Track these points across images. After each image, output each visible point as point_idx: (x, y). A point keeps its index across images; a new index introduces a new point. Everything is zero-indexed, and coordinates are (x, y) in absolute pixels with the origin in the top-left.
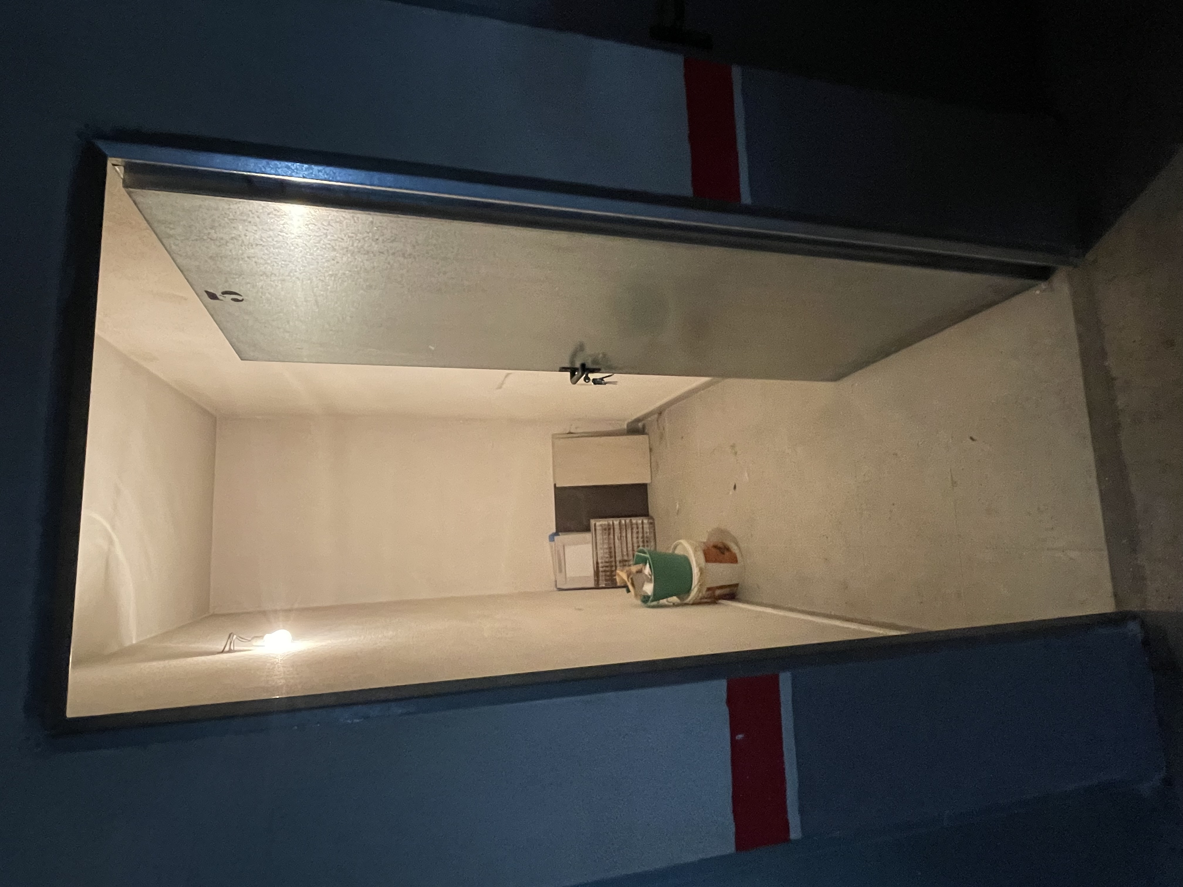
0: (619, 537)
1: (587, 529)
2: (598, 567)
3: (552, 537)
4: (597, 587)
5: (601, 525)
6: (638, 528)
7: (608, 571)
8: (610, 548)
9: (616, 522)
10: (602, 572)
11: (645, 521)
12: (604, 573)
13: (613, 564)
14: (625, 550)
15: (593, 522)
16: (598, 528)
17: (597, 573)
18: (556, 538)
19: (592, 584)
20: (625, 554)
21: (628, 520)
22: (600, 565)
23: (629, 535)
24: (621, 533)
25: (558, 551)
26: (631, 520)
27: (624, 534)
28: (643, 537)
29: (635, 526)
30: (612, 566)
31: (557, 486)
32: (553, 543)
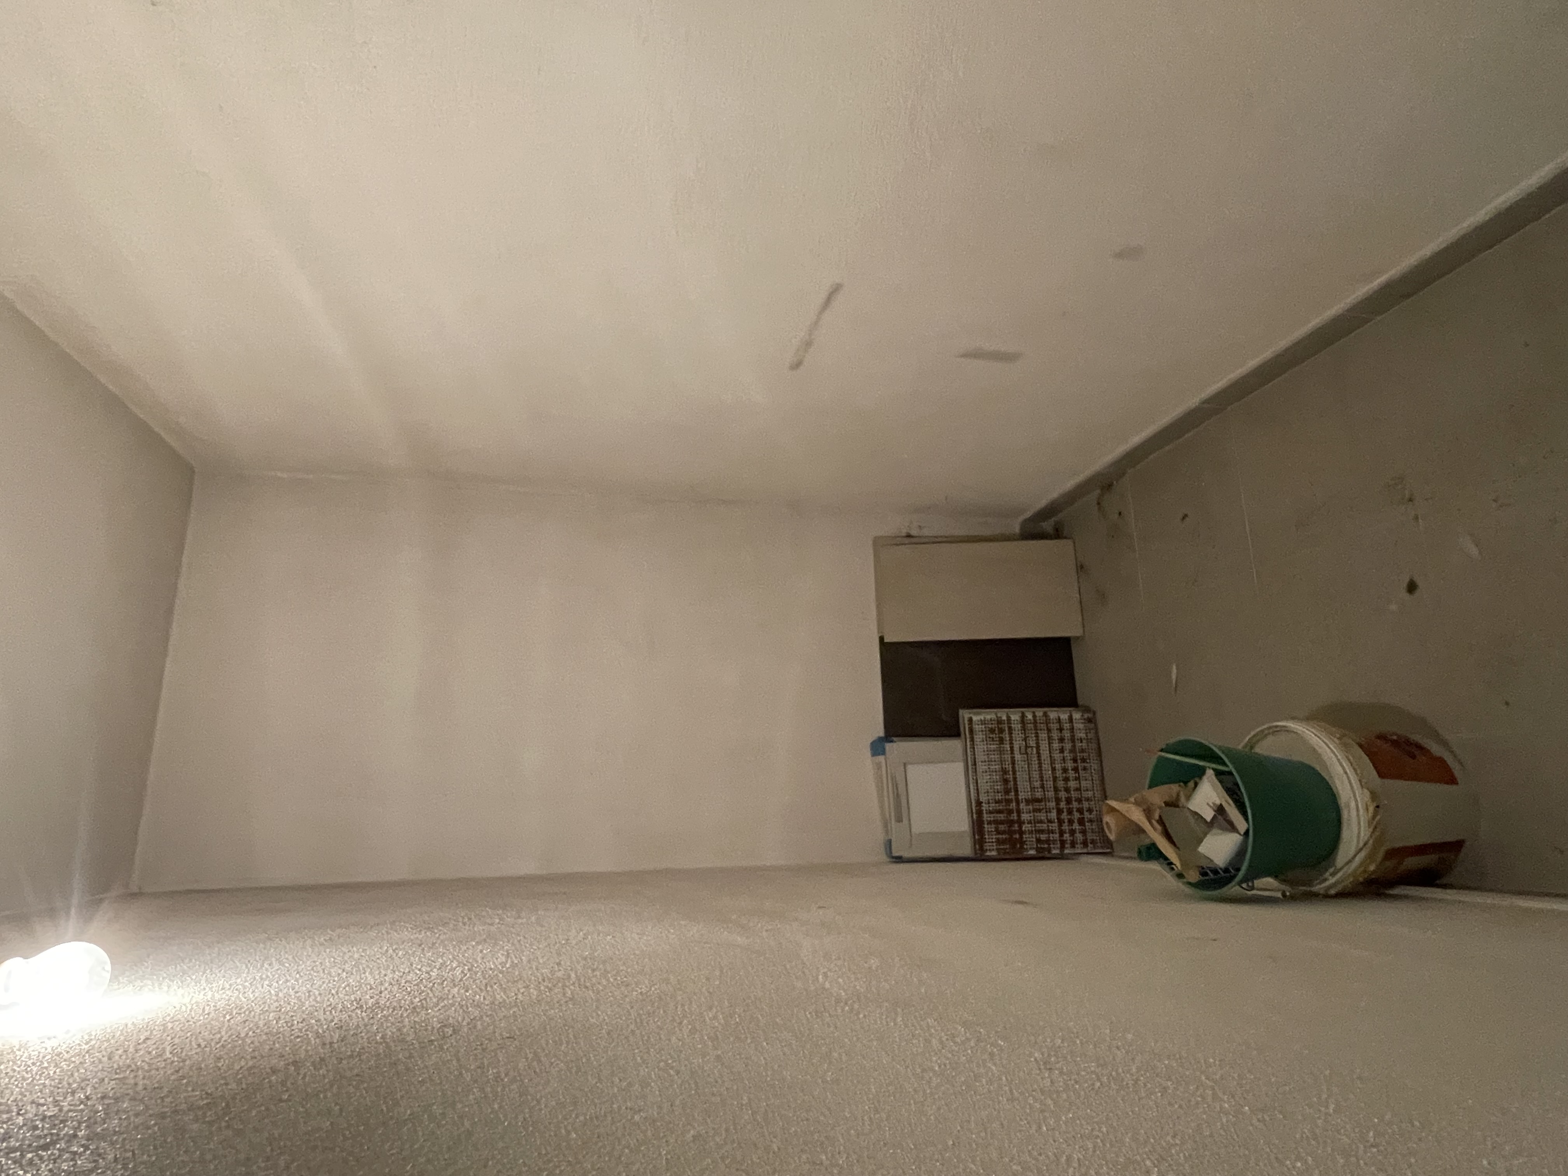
0: (1023, 748)
1: (951, 730)
2: (980, 813)
3: (877, 748)
4: (979, 856)
5: (983, 722)
6: (1061, 730)
7: (1002, 822)
8: (1005, 772)
9: (1015, 716)
10: (989, 823)
11: (1077, 716)
12: (993, 826)
13: (1013, 805)
14: (1036, 775)
15: (965, 714)
16: (977, 727)
17: (978, 825)
18: (888, 746)
19: (967, 850)
20: (1037, 784)
21: (1039, 712)
22: (985, 807)
23: (1044, 745)
24: (1025, 739)
25: (893, 778)
26: (1045, 714)
27: (1032, 743)
28: (1073, 750)
29: (1054, 726)
30: (1010, 812)
31: (886, 641)
32: (881, 758)
